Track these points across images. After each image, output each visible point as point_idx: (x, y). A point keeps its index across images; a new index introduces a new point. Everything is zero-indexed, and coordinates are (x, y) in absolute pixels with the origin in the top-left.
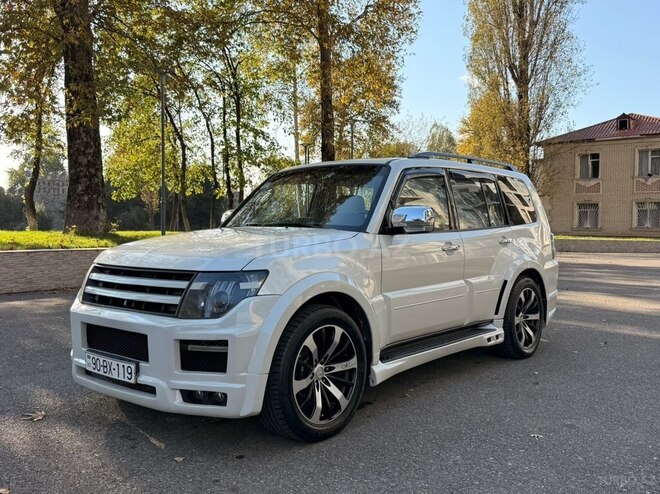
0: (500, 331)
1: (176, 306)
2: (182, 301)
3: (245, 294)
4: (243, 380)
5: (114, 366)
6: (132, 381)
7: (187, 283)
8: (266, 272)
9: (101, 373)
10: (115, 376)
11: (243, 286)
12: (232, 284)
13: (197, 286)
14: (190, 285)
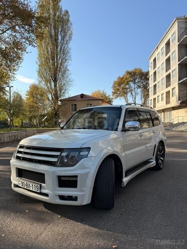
0: (155, 162)
1: (56, 162)
2: (58, 160)
3: (82, 157)
4: (83, 191)
5: (31, 185)
6: (39, 191)
7: (60, 153)
8: (90, 148)
9: (25, 187)
10: (31, 189)
11: (82, 154)
12: (77, 153)
13: (64, 154)
14: (61, 154)
